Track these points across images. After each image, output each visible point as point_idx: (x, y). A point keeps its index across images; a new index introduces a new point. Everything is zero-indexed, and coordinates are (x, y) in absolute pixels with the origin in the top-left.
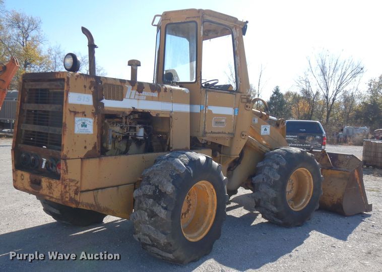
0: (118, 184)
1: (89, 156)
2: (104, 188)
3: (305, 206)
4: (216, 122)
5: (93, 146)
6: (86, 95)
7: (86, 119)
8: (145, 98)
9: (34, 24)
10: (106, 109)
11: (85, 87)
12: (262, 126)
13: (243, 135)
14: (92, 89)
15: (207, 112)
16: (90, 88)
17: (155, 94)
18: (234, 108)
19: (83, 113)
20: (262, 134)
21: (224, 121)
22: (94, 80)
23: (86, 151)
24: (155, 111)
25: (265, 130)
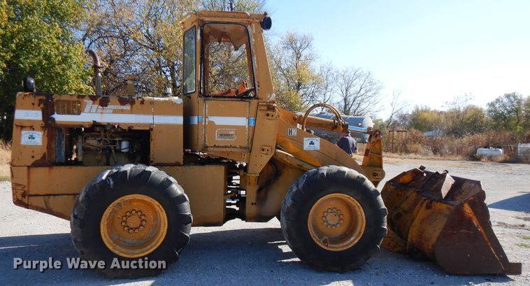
0: (75, 193)
1: (37, 164)
2: (58, 195)
3: (350, 246)
4: (221, 135)
5: (42, 155)
6: (35, 112)
7: (34, 132)
8: (111, 111)
9: (307, 42)
10: (58, 123)
11: (33, 104)
12: (305, 139)
13: (263, 150)
14: (42, 106)
15: (207, 123)
16: (39, 105)
17: (127, 107)
18: (248, 118)
19: (31, 127)
20: (305, 149)
21: (232, 133)
22: (45, 98)
23: (34, 160)
24: (125, 124)
25: (312, 143)
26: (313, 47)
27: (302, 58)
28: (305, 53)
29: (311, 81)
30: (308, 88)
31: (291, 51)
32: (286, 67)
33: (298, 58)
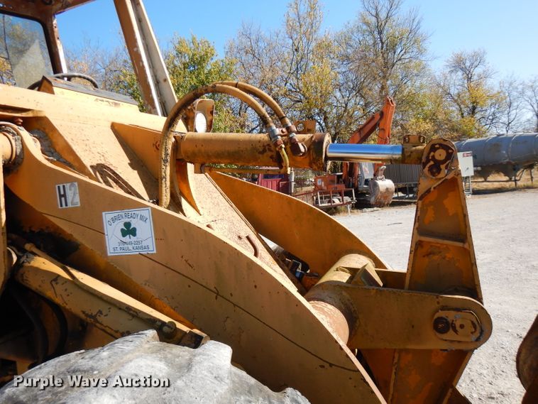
12: (108, 217)
26: (487, 61)
27: (475, 78)
28: (477, 71)
29: (489, 102)
30: (486, 110)
31: (460, 73)
32: (456, 92)
33: (469, 79)
